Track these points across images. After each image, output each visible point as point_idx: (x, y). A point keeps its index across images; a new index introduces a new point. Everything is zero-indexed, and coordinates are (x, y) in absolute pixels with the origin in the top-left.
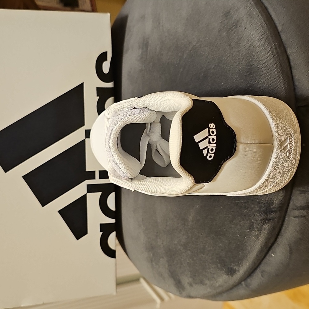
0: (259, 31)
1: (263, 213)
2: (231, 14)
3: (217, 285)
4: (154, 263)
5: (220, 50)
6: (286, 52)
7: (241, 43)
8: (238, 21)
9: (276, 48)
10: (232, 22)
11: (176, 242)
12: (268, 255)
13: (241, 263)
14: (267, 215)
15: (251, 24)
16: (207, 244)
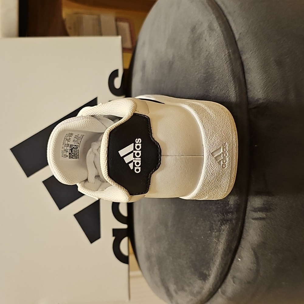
0: (216, 41)
1: (220, 213)
2: (196, 28)
3: (195, 292)
4: (151, 272)
7: (201, 54)
9: (229, 56)
10: (196, 36)
11: (162, 249)
12: (235, 259)
13: (209, 267)
14: (224, 215)
16: (182, 248)
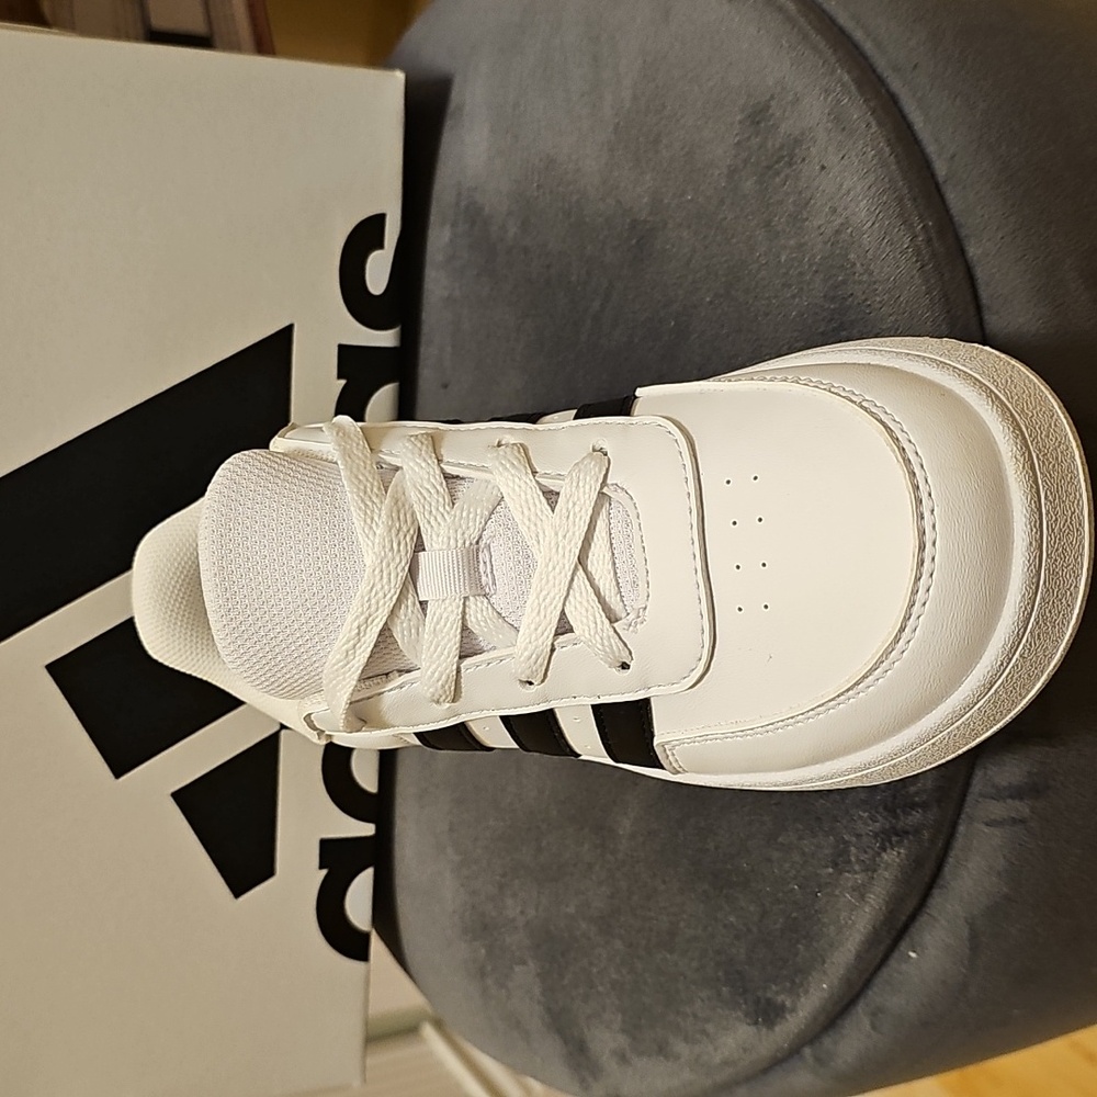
0: (872, 178)
1: (881, 809)
2: (773, 115)
3: (717, 1059)
4: (489, 981)
5: (734, 240)
6: (963, 252)
7: (807, 219)
8: (798, 142)
9: (929, 241)
10: (777, 146)
11: (571, 910)
12: (896, 955)
13: (802, 985)
14: (896, 817)
15: (843, 152)
16: (685, 916)
